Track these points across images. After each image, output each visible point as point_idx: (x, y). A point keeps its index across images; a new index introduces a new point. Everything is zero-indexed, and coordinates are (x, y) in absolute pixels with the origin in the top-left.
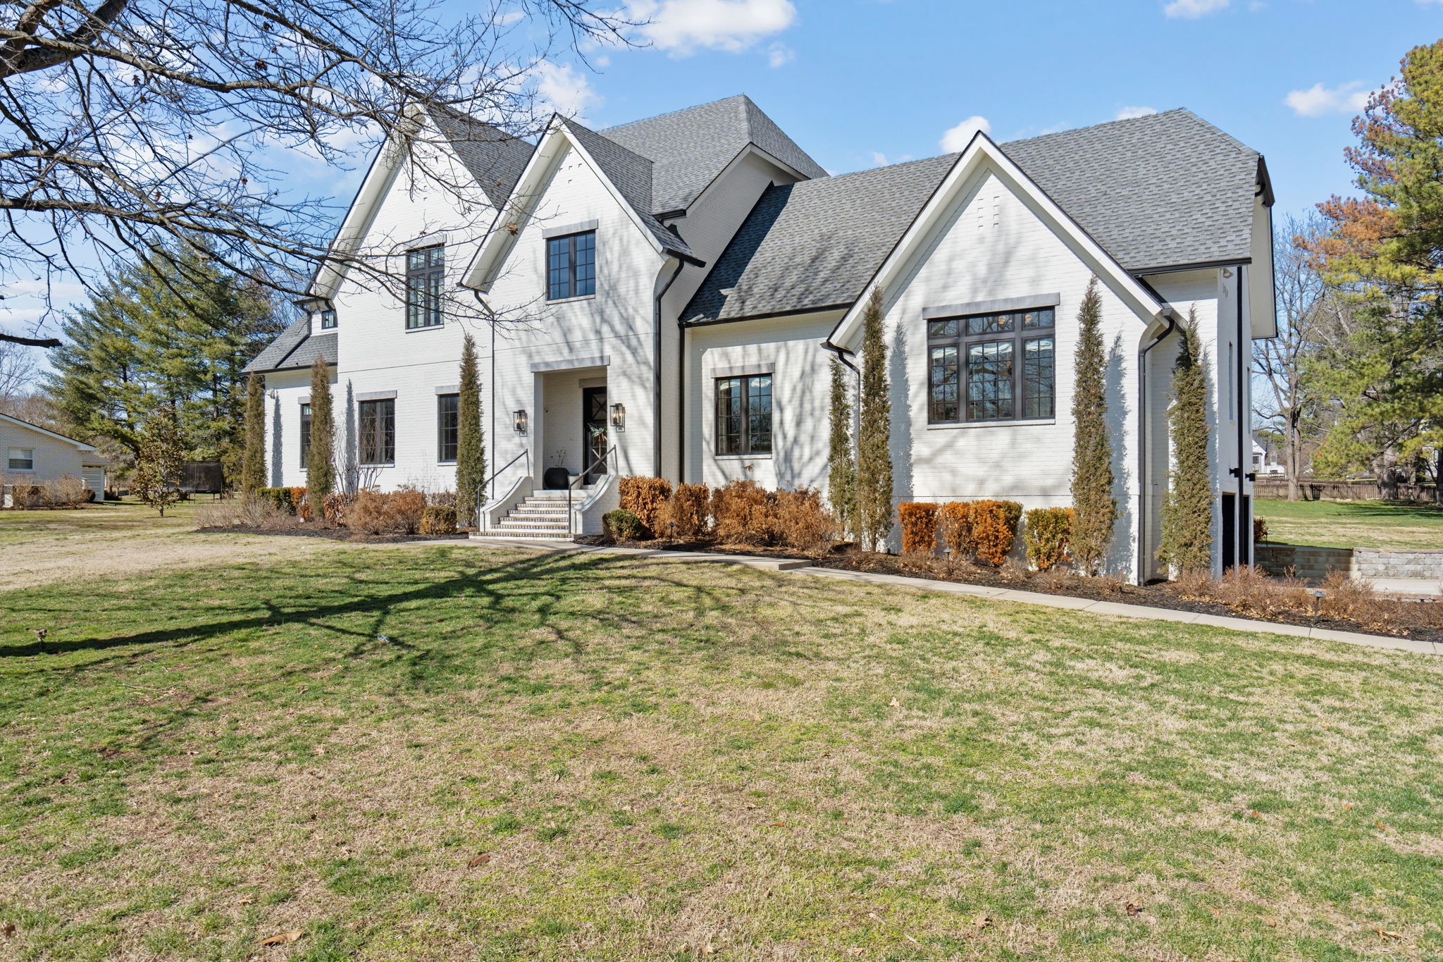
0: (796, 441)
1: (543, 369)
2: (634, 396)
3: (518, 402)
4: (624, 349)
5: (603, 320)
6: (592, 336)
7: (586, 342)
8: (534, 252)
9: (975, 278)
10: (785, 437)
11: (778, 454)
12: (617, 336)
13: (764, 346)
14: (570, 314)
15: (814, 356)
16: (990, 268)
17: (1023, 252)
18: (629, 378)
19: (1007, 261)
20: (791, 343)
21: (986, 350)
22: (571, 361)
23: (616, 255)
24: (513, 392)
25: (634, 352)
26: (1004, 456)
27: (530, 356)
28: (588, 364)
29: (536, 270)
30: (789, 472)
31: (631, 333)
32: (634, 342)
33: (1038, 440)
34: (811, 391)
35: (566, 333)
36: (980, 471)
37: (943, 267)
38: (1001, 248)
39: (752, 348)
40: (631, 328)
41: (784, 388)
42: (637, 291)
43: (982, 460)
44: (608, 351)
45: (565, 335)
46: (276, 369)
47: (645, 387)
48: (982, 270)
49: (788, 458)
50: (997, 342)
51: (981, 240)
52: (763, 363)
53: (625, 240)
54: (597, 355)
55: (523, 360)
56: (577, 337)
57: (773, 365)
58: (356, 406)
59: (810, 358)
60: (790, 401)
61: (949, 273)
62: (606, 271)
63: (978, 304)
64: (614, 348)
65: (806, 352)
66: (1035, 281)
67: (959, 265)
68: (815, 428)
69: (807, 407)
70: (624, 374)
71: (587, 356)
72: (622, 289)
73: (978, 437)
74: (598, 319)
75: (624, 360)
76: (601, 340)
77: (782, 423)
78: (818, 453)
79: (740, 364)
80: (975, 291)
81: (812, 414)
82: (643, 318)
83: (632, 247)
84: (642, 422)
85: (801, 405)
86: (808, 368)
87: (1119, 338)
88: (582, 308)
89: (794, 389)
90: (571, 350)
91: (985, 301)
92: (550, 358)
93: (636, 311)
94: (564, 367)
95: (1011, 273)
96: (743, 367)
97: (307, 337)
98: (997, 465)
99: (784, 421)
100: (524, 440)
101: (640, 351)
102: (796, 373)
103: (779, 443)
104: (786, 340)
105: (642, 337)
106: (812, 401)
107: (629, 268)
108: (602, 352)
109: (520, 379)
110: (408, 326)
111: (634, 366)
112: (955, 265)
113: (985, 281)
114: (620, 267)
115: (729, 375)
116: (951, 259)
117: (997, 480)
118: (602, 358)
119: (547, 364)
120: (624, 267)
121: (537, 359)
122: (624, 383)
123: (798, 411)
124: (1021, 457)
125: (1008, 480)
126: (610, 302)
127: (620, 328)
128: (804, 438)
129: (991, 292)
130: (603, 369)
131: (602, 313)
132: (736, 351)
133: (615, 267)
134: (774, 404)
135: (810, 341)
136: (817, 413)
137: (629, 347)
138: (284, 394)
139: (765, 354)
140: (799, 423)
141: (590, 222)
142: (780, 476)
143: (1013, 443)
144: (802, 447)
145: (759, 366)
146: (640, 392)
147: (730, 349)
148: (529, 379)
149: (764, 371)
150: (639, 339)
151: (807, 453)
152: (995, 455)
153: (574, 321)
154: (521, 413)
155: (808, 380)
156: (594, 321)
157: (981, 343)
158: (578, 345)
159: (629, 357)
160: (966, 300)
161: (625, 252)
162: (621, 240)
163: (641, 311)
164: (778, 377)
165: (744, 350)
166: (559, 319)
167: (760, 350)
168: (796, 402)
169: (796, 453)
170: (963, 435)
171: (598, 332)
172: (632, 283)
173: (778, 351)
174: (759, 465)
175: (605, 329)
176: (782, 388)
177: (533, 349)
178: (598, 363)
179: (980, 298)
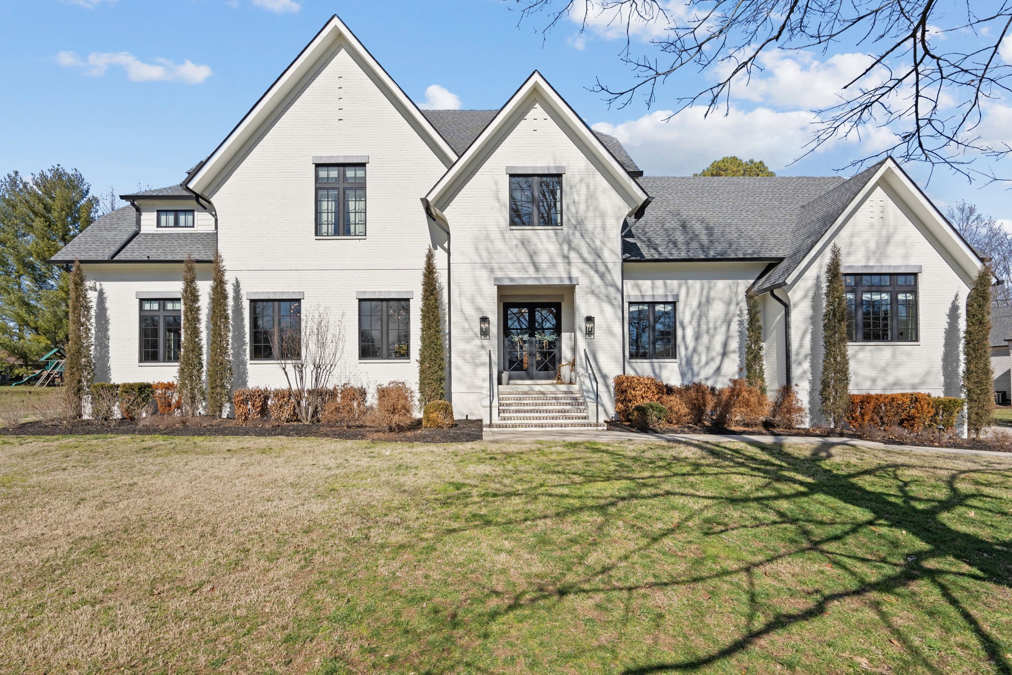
0: (695, 350)
1: (507, 283)
2: (602, 311)
3: (479, 309)
4: (592, 273)
5: (571, 248)
6: (559, 260)
7: (553, 264)
8: (496, 183)
9: (868, 250)
10: (686, 348)
11: (681, 360)
12: (585, 262)
13: (668, 282)
14: (535, 240)
15: (709, 292)
16: (878, 245)
17: (898, 237)
18: (597, 296)
19: (888, 242)
20: (690, 282)
21: (873, 297)
22: (538, 279)
23: (583, 197)
24: (473, 301)
25: (602, 276)
26: (888, 364)
27: (492, 270)
28: (556, 282)
29: (498, 199)
30: (690, 372)
31: (599, 261)
32: (602, 268)
33: (909, 354)
34: (707, 317)
35: (532, 256)
36: (873, 373)
37: (847, 240)
38: (884, 233)
39: (659, 283)
40: (599, 257)
41: (685, 314)
42: (604, 229)
43: (873, 366)
44: (575, 273)
45: (531, 257)
46: (111, 261)
47: (613, 305)
48: (872, 246)
49: (689, 362)
50: (881, 292)
51: (872, 226)
52: (668, 294)
53: (592, 188)
54: (564, 275)
55: (484, 274)
56: (543, 259)
57: (677, 296)
58: (246, 305)
59: (705, 293)
60: (690, 322)
61: (851, 245)
62: (573, 209)
63: (872, 267)
64: (582, 271)
65: (702, 289)
66: (906, 256)
67: (857, 240)
68: (710, 342)
69: (704, 327)
70: (593, 292)
71: (555, 276)
72: (589, 225)
73: (871, 351)
74: (565, 247)
75: (592, 282)
76: (569, 263)
77: (684, 337)
78: (712, 359)
79: (650, 293)
80: (868, 259)
81: (708, 332)
82: (611, 250)
83: (599, 193)
84: (610, 332)
85: (699, 326)
86: (704, 300)
87: (957, 295)
88: (548, 237)
89: (693, 314)
90: (537, 269)
91: (875, 265)
92: (515, 274)
93: (603, 243)
94: (530, 283)
95: (891, 249)
96: (653, 296)
97: (136, 234)
98: (884, 370)
99: (686, 335)
100: (486, 342)
101: (608, 275)
102: (695, 303)
103: (682, 351)
104: (687, 279)
105: (610, 265)
106: (708, 323)
107: (596, 209)
108: (569, 273)
109: (480, 291)
110: (317, 232)
111: (602, 287)
112: (855, 240)
113: (874, 253)
114: (588, 207)
115: (641, 300)
116: (852, 236)
117: (884, 379)
118: (570, 278)
119: (512, 279)
120: (591, 208)
121: (499, 274)
122: (592, 300)
123: (696, 330)
124: (898, 365)
125: (891, 379)
126: (578, 234)
127: (590, 258)
128: (701, 348)
129: (878, 260)
130: (571, 289)
131: (569, 243)
132: (646, 284)
133: (582, 207)
134: (678, 324)
135: (705, 281)
136: (711, 331)
137: (597, 271)
138: (110, 288)
139: (669, 288)
140: (697, 337)
141: (557, 168)
142: (683, 375)
143: (894, 356)
144: (699, 355)
145: (666, 296)
146: (608, 309)
147: (640, 282)
148: (492, 292)
149: (670, 299)
150: (606, 267)
151: (704, 359)
152: (882, 363)
153: (539, 245)
154: (484, 320)
155: (704, 309)
156: (562, 249)
157: (871, 292)
158: (544, 266)
159: (597, 280)
160: (863, 264)
161: (591, 196)
162: (588, 186)
163: (609, 245)
164: (680, 306)
165: (653, 284)
166: (524, 243)
167: (665, 284)
168: (695, 323)
169: (696, 359)
170: (862, 350)
171: (566, 257)
172: (599, 222)
173: (680, 286)
174: (666, 367)
175: (573, 256)
176: (684, 312)
177: (495, 265)
178: (567, 282)
179: (871, 263)
